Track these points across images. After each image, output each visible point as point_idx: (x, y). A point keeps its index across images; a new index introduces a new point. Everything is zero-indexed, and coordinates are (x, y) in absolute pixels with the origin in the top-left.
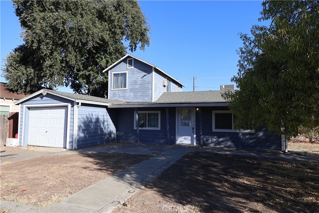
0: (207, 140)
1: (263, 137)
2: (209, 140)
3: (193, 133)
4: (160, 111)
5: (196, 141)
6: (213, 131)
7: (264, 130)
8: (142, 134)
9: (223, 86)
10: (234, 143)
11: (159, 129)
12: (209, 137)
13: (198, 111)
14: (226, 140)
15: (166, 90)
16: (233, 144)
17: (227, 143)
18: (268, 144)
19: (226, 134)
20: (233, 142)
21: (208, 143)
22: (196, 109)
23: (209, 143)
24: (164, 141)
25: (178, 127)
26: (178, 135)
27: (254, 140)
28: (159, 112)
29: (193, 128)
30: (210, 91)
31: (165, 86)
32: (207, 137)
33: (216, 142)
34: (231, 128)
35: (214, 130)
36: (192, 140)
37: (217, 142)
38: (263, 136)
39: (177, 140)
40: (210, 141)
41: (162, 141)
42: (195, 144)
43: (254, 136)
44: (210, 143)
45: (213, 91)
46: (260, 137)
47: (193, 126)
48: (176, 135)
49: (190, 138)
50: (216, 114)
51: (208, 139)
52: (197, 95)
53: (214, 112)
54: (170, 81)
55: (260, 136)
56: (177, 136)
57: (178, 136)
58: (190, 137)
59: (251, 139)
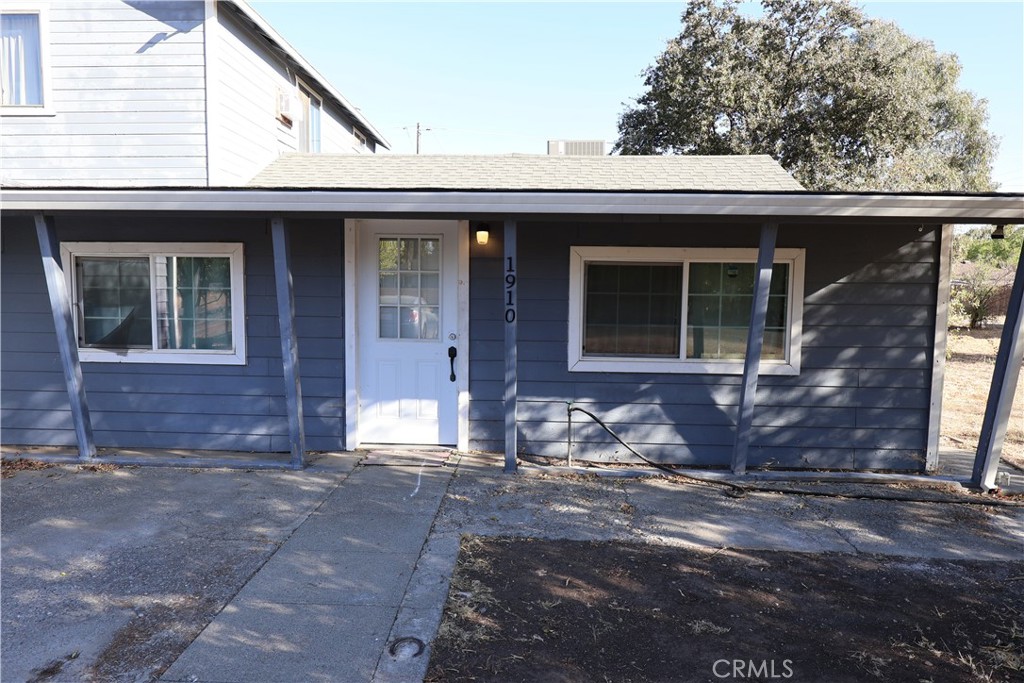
0: (536, 423)
1: (838, 399)
2: (544, 420)
3: (453, 378)
4: (240, 246)
5: (471, 430)
6: (571, 368)
7: (844, 362)
8: (125, 389)
9: (557, 142)
10: (684, 438)
11: (237, 356)
12: (546, 407)
13: (483, 246)
14: (643, 420)
15: (296, 143)
16: (679, 440)
17: (647, 435)
18: (860, 434)
19: (644, 387)
20: (679, 428)
21: (539, 435)
22: (473, 237)
23: (544, 437)
24: (273, 430)
25: (357, 349)
26: (362, 392)
27: (794, 416)
28: (234, 253)
29: (453, 353)
30: (514, 156)
31: (287, 122)
32: (539, 401)
33: (585, 432)
34: (674, 352)
35: (577, 361)
36: (446, 420)
37: (590, 430)
38: (841, 390)
39: (354, 427)
40: (552, 427)
41: (262, 431)
42: (464, 446)
43: (793, 394)
44: (553, 437)
45: (527, 157)
46: (824, 399)
47: (454, 337)
48: (350, 393)
49: (430, 409)
50: (593, 271)
51: (543, 413)
52: (453, 173)
53: (580, 257)
54: (316, 103)
55: (822, 391)
56: (354, 398)
57: (360, 402)
58: (436, 404)
59: (779, 408)
